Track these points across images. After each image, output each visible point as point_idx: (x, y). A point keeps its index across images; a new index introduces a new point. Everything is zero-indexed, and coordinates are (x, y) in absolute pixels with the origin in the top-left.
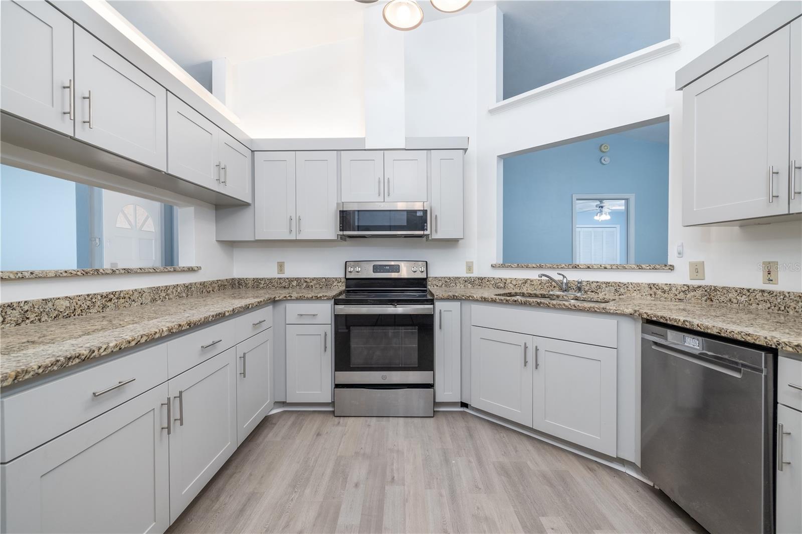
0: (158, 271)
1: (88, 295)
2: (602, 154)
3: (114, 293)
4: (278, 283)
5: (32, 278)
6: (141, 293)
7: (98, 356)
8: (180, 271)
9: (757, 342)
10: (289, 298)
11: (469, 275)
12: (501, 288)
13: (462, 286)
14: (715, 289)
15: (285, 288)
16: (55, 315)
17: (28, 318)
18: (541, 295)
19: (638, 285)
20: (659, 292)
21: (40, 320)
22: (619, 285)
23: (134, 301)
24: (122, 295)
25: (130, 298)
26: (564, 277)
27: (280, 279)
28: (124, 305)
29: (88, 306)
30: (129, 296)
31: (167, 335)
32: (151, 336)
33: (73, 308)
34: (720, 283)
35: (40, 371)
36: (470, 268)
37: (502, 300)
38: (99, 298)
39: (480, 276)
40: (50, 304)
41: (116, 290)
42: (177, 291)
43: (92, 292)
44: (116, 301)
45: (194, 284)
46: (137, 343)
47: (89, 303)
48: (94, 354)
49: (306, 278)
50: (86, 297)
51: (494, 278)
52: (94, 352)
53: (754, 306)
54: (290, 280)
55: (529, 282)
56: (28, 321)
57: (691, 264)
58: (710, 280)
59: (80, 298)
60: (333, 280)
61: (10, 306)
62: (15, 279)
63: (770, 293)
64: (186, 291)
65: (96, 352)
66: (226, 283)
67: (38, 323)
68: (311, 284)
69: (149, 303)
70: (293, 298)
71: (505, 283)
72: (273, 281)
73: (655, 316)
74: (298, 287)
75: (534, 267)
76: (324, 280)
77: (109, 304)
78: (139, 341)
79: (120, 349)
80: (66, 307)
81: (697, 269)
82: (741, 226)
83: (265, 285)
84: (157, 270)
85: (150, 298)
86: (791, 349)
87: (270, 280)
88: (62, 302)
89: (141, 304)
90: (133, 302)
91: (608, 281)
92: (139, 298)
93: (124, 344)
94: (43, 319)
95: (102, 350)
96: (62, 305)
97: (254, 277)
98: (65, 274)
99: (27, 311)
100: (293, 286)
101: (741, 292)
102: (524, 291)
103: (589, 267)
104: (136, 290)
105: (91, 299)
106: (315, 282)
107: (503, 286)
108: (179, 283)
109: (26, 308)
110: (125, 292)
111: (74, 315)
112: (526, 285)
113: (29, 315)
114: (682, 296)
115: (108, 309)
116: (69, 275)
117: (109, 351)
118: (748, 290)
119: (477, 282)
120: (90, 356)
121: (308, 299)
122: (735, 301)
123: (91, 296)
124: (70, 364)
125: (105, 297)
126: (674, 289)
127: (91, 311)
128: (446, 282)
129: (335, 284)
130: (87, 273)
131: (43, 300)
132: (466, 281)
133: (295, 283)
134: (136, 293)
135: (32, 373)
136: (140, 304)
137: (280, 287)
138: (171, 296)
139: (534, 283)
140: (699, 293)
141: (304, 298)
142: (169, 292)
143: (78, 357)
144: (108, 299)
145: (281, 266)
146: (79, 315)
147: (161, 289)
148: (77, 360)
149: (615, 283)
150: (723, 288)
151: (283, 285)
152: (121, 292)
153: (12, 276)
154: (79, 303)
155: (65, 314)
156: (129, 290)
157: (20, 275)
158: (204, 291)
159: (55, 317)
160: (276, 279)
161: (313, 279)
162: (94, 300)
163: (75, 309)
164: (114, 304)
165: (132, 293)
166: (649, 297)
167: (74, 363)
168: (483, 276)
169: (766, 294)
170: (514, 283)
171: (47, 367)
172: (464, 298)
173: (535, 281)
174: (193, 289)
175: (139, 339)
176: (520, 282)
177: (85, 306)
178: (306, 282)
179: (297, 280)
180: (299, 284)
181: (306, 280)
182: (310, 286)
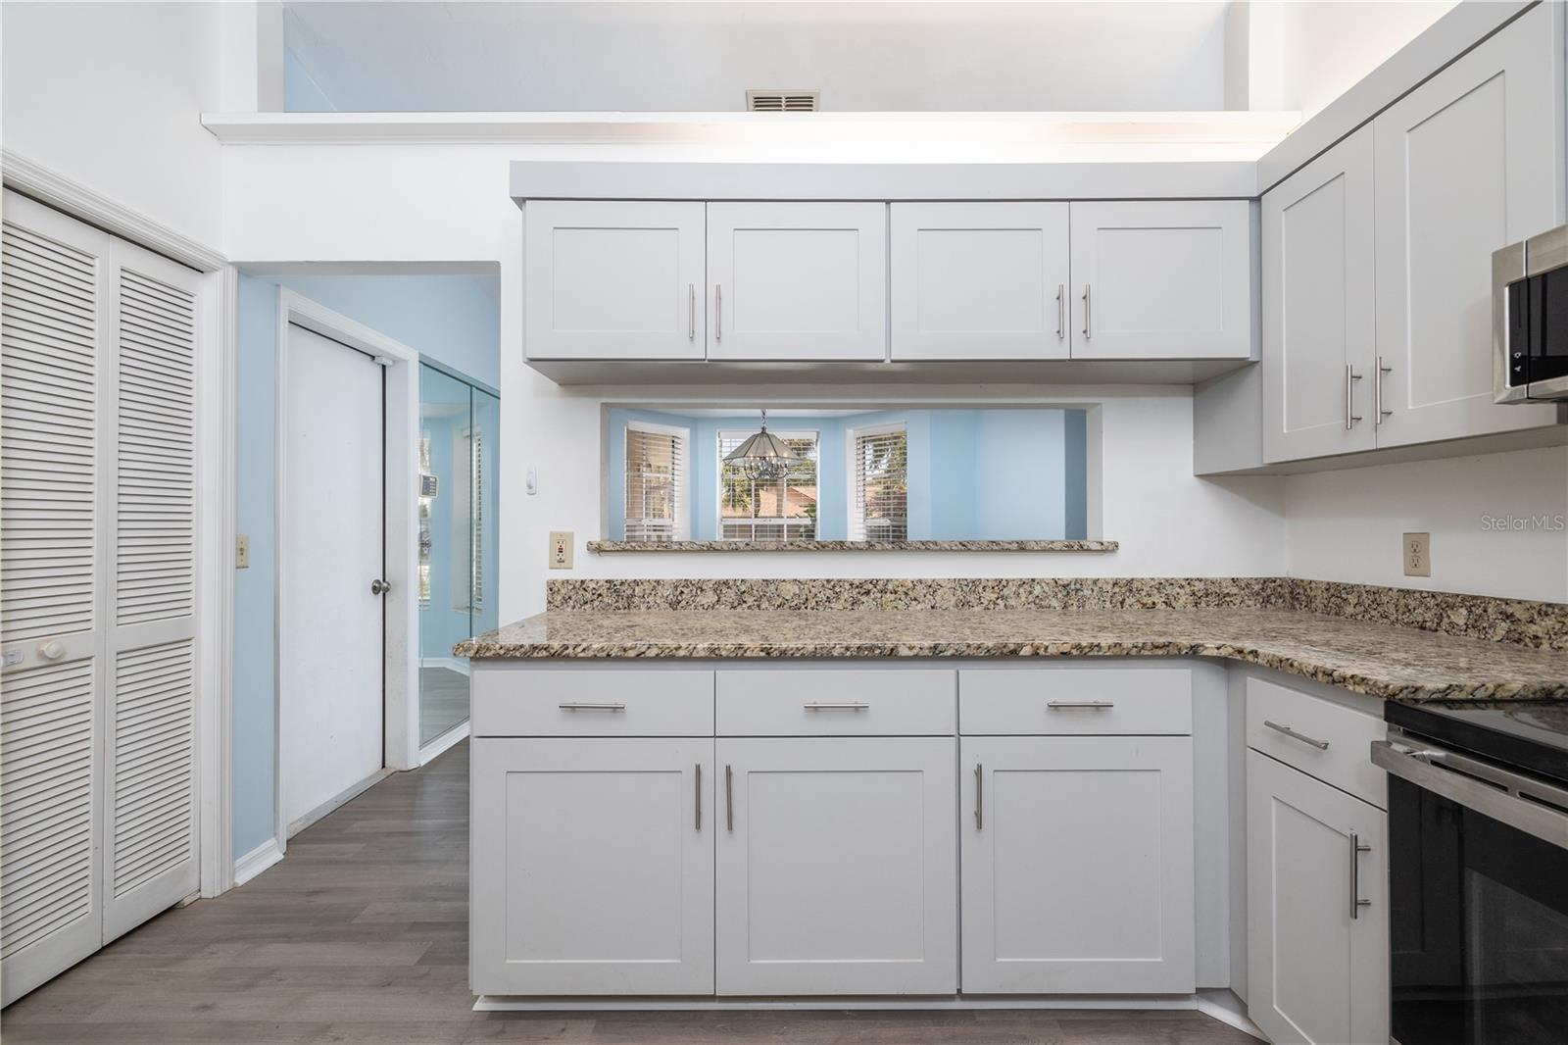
0: (973, 548)
1: (828, 581)
3: (874, 583)
4: (1401, 610)
5: (747, 551)
6: (933, 587)
7: (573, 655)
8: (1038, 551)
15: (1423, 628)
16: (778, 603)
17: (745, 602)
21: (759, 606)
23: (915, 599)
24: (890, 587)
25: (906, 594)
27: (1406, 593)
28: (894, 604)
29: (828, 598)
30: (904, 589)
31: (706, 657)
32: (668, 650)
33: (804, 597)
35: (502, 652)
38: (847, 586)
40: (772, 587)
41: (878, 578)
42: (1030, 593)
43: (835, 576)
44: (879, 595)
45: (1090, 583)
46: (638, 655)
47: (829, 593)
48: (567, 652)
49: (1507, 602)
50: (825, 583)
52: (567, 648)
54: (1446, 603)
56: (744, 605)
59: (814, 584)
61: (726, 583)
62: (728, 551)
64: (1060, 595)
65: (570, 650)
66: (1235, 590)
67: (757, 610)
68: (1533, 629)
69: (951, 608)
72: (1385, 599)
74: (1473, 634)
77: (864, 599)
78: (644, 653)
79: (608, 655)
80: (794, 594)
83: (1360, 609)
84: (969, 546)
85: (953, 600)
87: (1376, 593)
88: (788, 586)
89: (933, 607)
90: (914, 603)
92: (928, 596)
93: (615, 650)
94: (763, 606)
95: (579, 649)
96: (789, 590)
97: (1331, 580)
98: (790, 547)
99: (744, 592)
100: (1452, 624)
104: (921, 581)
105: (834, 587)
106: (1549, 622)
108: (1037, 576)
109: (743, 588)
110: (896, 583)
111: (806, 608)
113: (746, 597)
115: (862, 607)
116: (797, 548)
117: (590, 653)
120: (562, 652)
123: (832, 583)
124: (535, 655)
125: (857, 587)
127: (832, 605)
130: (823, 547)
131: (764, 580)
133: (1460, 617)
134: (919, 587)
135: (493, 652)
136: (929, 607)
137: (1407, 623)
138: (1012, 602)
142: (1006, 592)
143: (545, 649)
144: (863, 591)
145: (1416, 551)
146: (813, 609)
147: (983, 584)
148: (545, 653)
151: (1418, 615)
152: (888, 581)
153: (725, 548)
154: (813, 590)
155: (793, 604)
156: (906, 580)
157: (733, 546)
158: (1128, 602)
159: (779, 606)
160: (1394, 595)
161: (1545, 610)
162: (837, 589)
163: (807, 599)
164: (873, 600)
165: (911, 585)
167: (540, 655)
171: (508, 650)
174: (1087, 592)
175: (643, 650)
177: (822, 597)
178: (1508, 617)
179: (1471, 607)
180: (1476, 621)
181: (1510, 610)
182: (1527, 640)
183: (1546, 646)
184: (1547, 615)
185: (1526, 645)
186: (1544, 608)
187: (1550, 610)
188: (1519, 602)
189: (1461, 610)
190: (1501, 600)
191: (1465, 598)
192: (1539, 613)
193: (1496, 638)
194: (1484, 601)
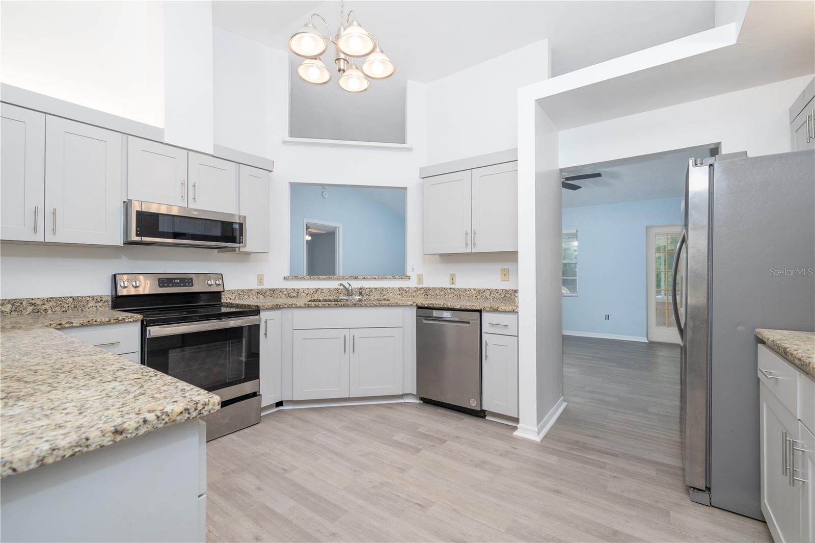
2: (324, 190)
9: (477, 309)
10: (67, 325)
11: (260, 287)
12: (294, 297)
13: (255, 297)
14: (429, 289)
18: (334, 300)
19: (393, 288)
20: (404, 293)
22: (383, 289)
26: (350, 285)
34: (431, 286)
36: (261, 280)
37: (324, 305)
39: (272, 288)
51: (286, 289)
53: (447, 296)
55: (319, 290)
57: (417, 275)
58: (426, 285)
60: (88, 299)
63: (454, 289)
68: (44, 307)
70: (74, 325)
71: (298, 293)
73: (426, 304)
75: (324, 279)
76: (71, 300)
81: (420, 278)
82: (440, 256)
86: (488, 309)
91: (376, 287)
100: (3, 312)
101: (441, 289)
102: (316, 297)
103: (364, 278)
106: (51, 303)
107: (296, 295)
112: (317, 293)
114: (414, 294)
118: (445, 288)
119: (268, 294)
121: (102, 324)
122: (438, 294)
126: (411, 290)
128: (239, 294)
129: (90, 305)
132: (258, 293)
133: (8, 308)
139: (324, 291)
140: (422, 291)
141: (95, 323)
149: (381, 288)
150: (433, 288)
161: (49, 300)
166: (399, 296)
168: (275, 287)
169: (452, 290)
170: (307, 292)
172: (286, 306)
173: (324, 290)
176: (312, 291)
178: (33, 305)
179: (13, 303)
180: (16, 308)
181: (33, 302)
182: (42, 311)
183: (50, 312)
184: (50, 301)
185: (41, 313)
186: (49, 299)
187: (51, 300)
188: (38, 299)
189: (7, 305)
190: (30, 299)
191: (9, 301)
192: (47, 301)
193: (27, 313)
194: (21, 301)
